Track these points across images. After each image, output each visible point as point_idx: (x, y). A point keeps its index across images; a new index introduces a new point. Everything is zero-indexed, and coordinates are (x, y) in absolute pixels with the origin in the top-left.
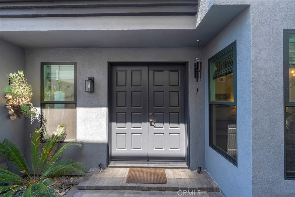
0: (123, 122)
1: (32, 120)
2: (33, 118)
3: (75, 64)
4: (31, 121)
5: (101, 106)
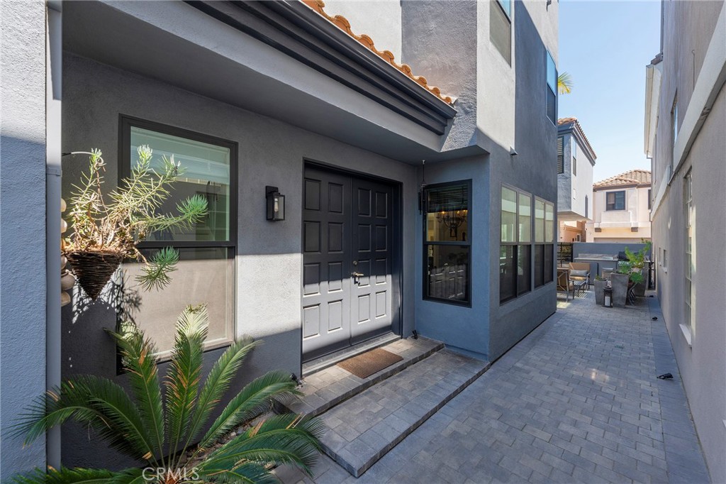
0: (315, 283)
1: (79, 307)
2: (81, 299)
3: (233, 147)
4: (75, 308)
5: (290, 251)
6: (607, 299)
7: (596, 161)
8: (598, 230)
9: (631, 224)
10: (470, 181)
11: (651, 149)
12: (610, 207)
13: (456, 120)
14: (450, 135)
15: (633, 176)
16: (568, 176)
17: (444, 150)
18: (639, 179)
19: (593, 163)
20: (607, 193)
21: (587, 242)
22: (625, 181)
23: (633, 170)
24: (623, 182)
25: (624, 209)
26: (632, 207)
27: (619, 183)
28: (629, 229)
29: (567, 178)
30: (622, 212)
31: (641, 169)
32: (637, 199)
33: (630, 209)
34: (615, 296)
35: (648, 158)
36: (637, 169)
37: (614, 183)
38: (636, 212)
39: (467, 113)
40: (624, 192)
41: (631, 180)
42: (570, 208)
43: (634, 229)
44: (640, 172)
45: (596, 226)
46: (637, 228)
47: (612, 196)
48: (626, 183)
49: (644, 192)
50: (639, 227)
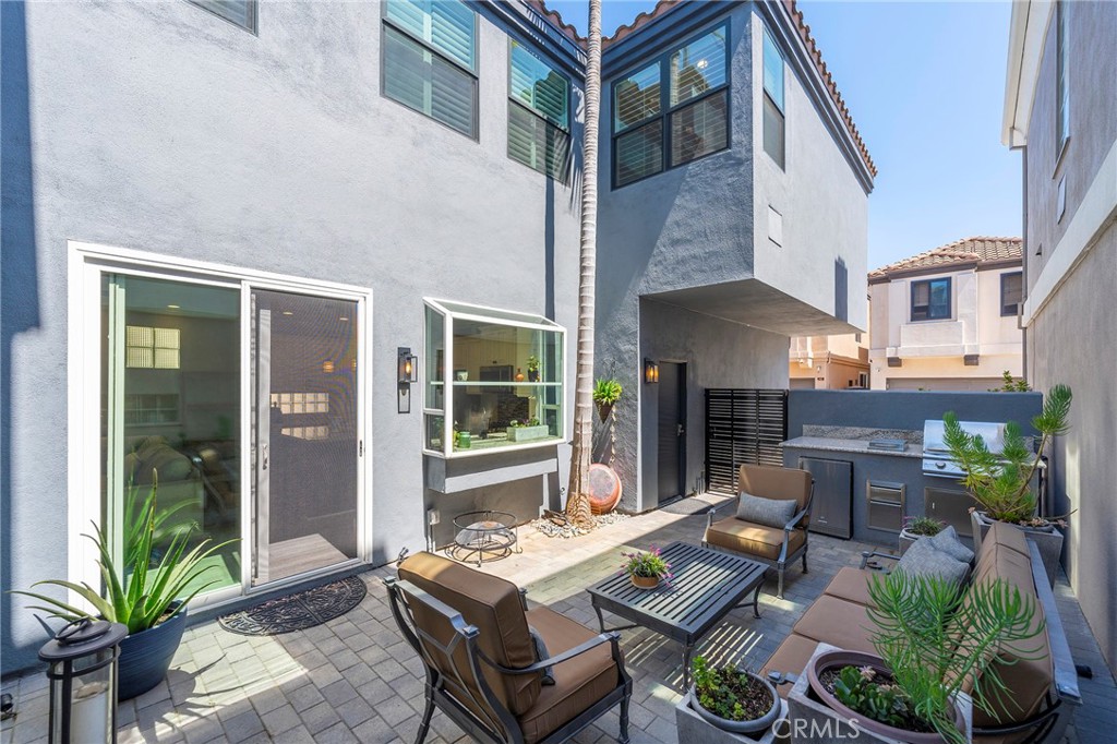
7: (875, 181)
8: (894, 362)
9: (963, 348)
11: (1023, 120)
12: (920, 313)
15: (968, 248)
16: (744, 154)
18: (980, 252)
19: (868, 187)
20: (914, 285)
21: (872, 388)
22: (952, 257)
23: (967, 239)
24: (947, 259)
25: (949, 316)
26: (966, 311)
27: (938, 261)
28: (958, 359)
29: (740, 162)
30: (944, 323)
31: (984, 236)
32: (977, 294)
33: (962, 316)
35: (1013, 148)
36: (974, 237)
37: (928, 263)
38: (974, 322)
40: (949, 280)
41: (964, 255)
42: (750, 266)
43: (971, 360)
44: (982, 241)
45: (890, 353)
46: (978, 356)
47: (923, 290)
48: (951, 260)
49: (992, 279)
50: (981, 354)
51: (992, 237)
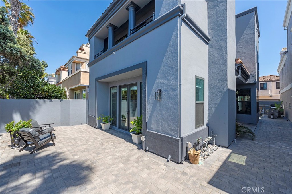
6: (272, 117)
9: (270, 94)
10: (251, 89)
12: (262, 89)
13: (250, 77)
14: (248, 80)
15: (270, 77)
17: (247, 83)
18: (272, 78)
22: (267, 79)
23: (269, 75)
24: (266, 80)
26: (270, 88)
27: (265, 80)
28: (269, 96)
30: (266, 90)
31: (273, 75)
32: (272, 85)
33: (269, 89)
34: (274, 116)
36: (271, 75)
37: (263, 80)
38: (271, 90)
39: (253, 76)
40: (267, 83)
41: (269, 79)
43: (271, 96)
44: (272, 76)
47: (262, 84)
48: (267, 80)
49: (274, 83)
50: (273, 95)
51: (274, 75)
